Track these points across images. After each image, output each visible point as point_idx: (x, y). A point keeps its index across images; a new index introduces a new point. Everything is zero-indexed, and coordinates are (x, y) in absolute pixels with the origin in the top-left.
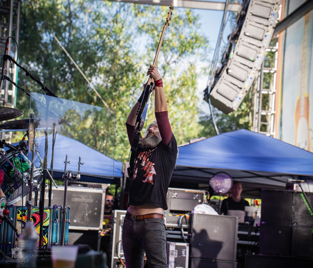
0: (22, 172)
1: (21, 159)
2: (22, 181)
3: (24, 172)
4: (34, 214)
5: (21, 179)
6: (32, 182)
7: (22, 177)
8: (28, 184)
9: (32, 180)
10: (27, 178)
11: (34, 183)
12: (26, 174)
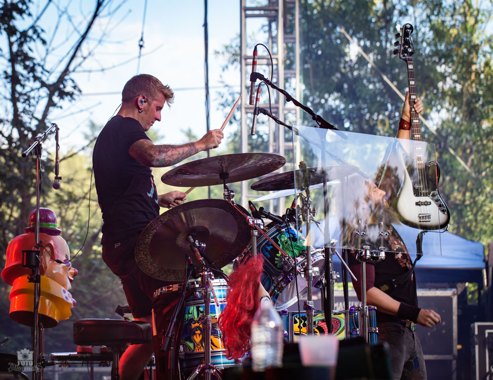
0: (293, 256)
1: (291, 235)
2: (295, 271)
3: (297, 257)
4: (320, 322)
5: (293, 268)
6: (310, 271)
7: (295, 264)
8: (304, 274)
9: (310, 267)
10: (303, 264)
11: (313, 272)
12: (300, 259)
